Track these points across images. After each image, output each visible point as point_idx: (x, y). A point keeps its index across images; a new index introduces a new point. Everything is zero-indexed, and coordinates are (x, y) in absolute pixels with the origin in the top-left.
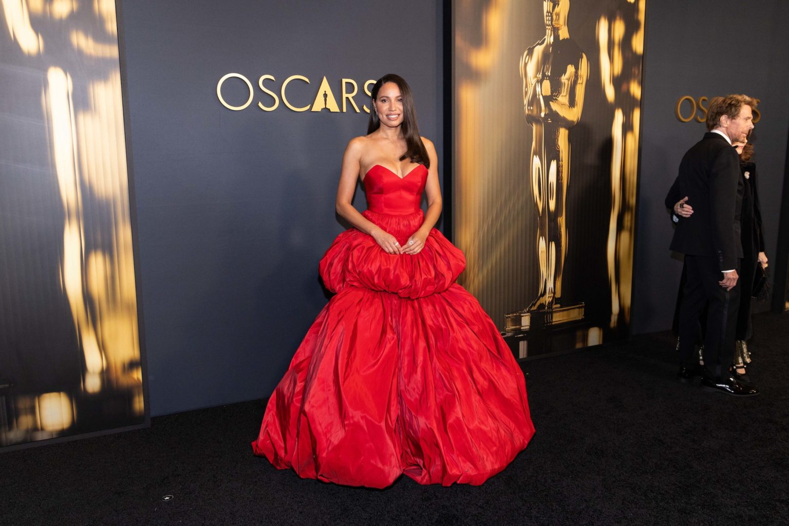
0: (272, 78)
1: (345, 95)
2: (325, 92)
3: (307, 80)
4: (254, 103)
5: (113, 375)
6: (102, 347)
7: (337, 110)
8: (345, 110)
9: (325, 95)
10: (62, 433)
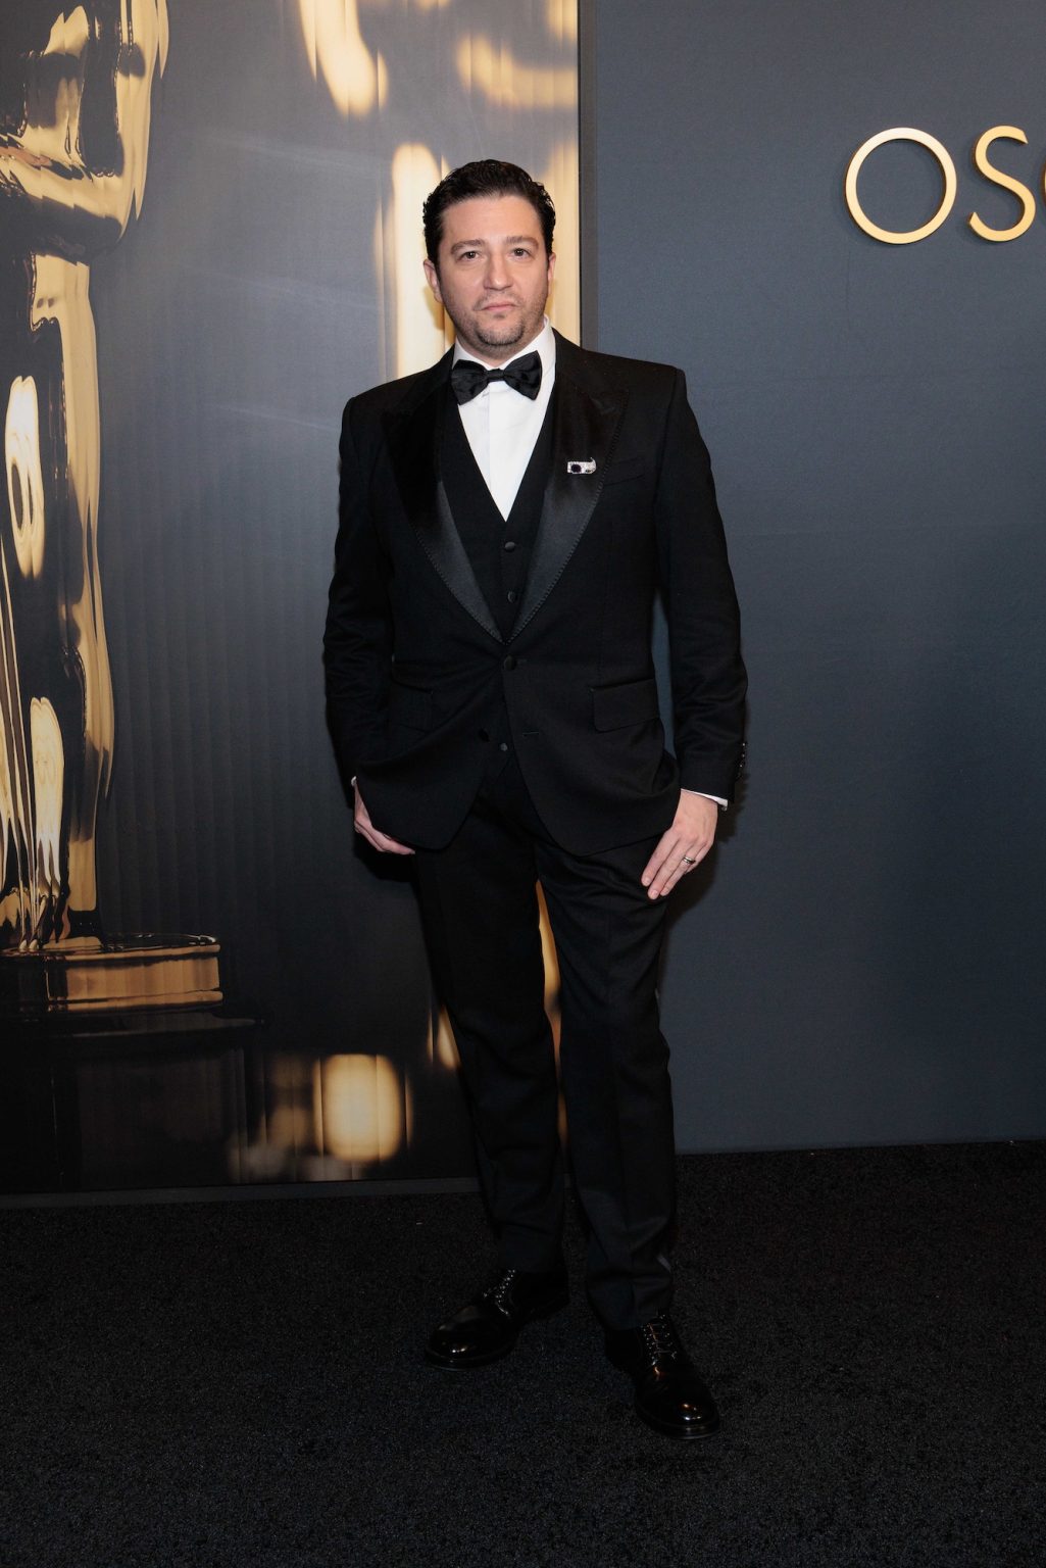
4: (959, 218)
10: (375, 1169)
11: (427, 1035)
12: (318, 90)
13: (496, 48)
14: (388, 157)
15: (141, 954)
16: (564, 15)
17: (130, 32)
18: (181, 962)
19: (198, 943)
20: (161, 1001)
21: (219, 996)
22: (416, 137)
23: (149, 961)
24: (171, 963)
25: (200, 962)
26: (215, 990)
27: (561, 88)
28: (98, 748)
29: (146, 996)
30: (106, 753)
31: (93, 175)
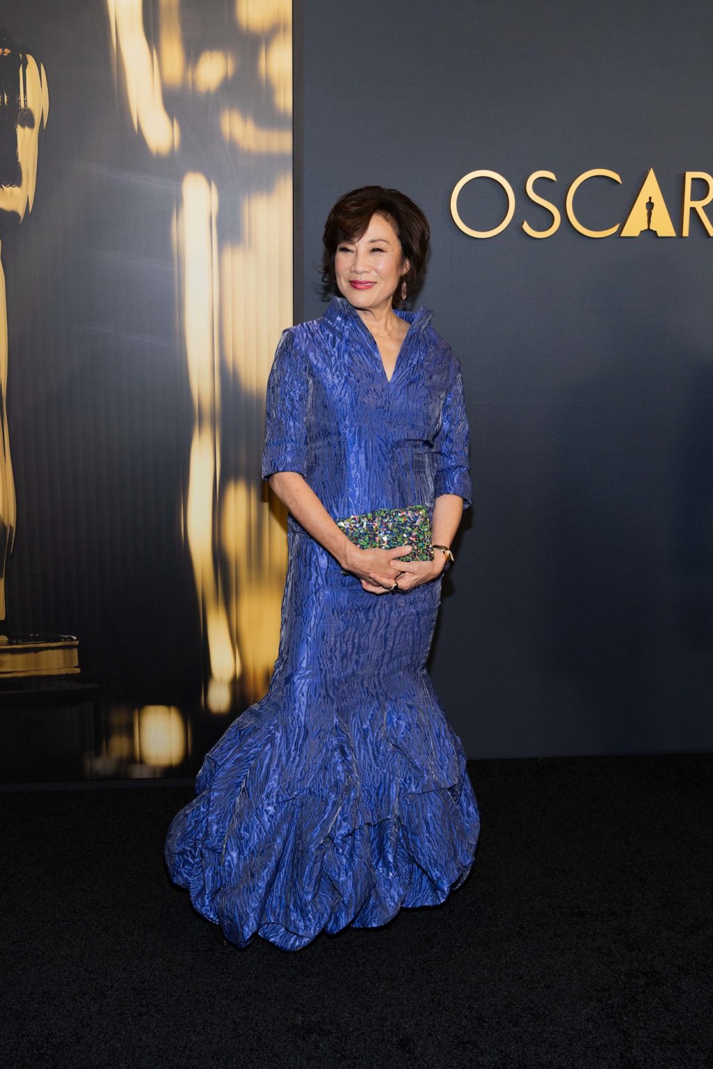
0: (551, 176)
1: (688, 204)
2: (650, 198)
3: (616, 177)
4: (515, 224)
5: (251, 687)
6: (236, 640)
7: (672, 233)
8: (686, 233)
9: (650, 205)
11: (201, 693)
12: (136, 140)
13: (244, 116)
14: (179, 179)
15: (32, 646)
16: (285, 99)
17: (25, 101)
18: (55, 651)
19: (66, 640)
20: (44, 673)
21: (78, 670)
22: (197, 168)
23: (37, 650)
24: (49, 651)
25: (67, 651)
26: (76, 667)
27: (283, 142)
28: (6, 524)
29: (35, 670)
30: (11, 528)
31: (3, 186)
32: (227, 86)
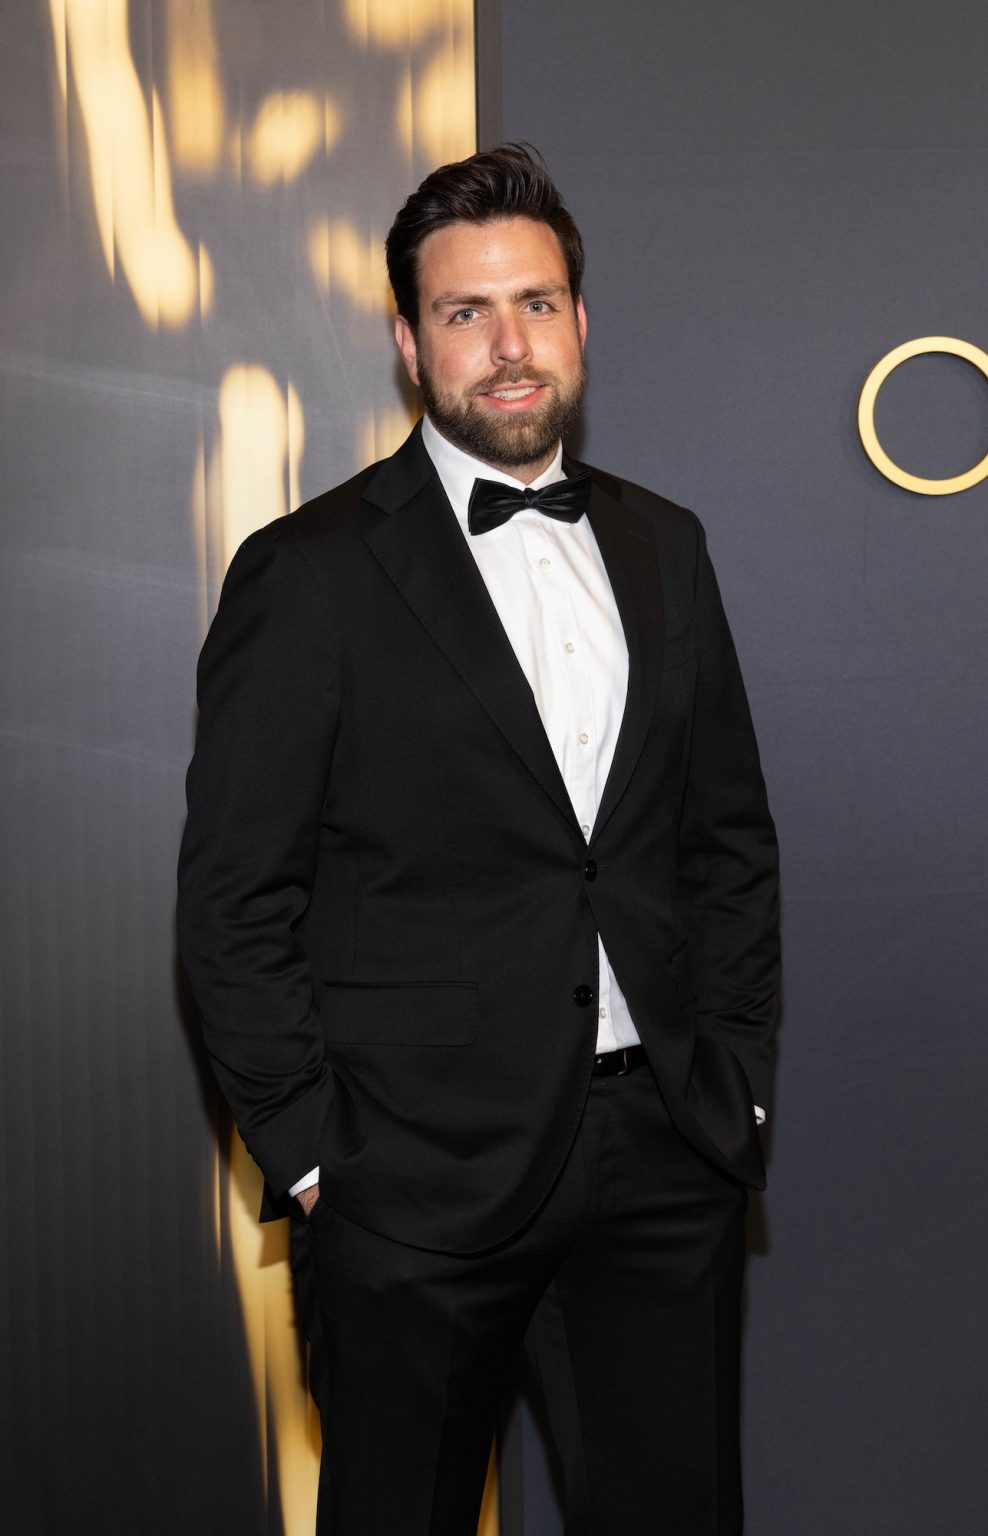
12: (119, 293)
13: (365, 235)
14: (212, 381)
22: (251, 356)
32: (322, 166)
